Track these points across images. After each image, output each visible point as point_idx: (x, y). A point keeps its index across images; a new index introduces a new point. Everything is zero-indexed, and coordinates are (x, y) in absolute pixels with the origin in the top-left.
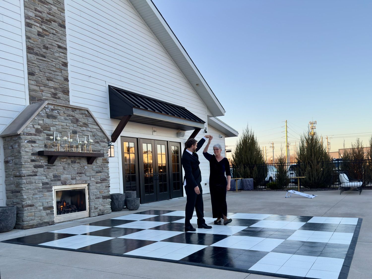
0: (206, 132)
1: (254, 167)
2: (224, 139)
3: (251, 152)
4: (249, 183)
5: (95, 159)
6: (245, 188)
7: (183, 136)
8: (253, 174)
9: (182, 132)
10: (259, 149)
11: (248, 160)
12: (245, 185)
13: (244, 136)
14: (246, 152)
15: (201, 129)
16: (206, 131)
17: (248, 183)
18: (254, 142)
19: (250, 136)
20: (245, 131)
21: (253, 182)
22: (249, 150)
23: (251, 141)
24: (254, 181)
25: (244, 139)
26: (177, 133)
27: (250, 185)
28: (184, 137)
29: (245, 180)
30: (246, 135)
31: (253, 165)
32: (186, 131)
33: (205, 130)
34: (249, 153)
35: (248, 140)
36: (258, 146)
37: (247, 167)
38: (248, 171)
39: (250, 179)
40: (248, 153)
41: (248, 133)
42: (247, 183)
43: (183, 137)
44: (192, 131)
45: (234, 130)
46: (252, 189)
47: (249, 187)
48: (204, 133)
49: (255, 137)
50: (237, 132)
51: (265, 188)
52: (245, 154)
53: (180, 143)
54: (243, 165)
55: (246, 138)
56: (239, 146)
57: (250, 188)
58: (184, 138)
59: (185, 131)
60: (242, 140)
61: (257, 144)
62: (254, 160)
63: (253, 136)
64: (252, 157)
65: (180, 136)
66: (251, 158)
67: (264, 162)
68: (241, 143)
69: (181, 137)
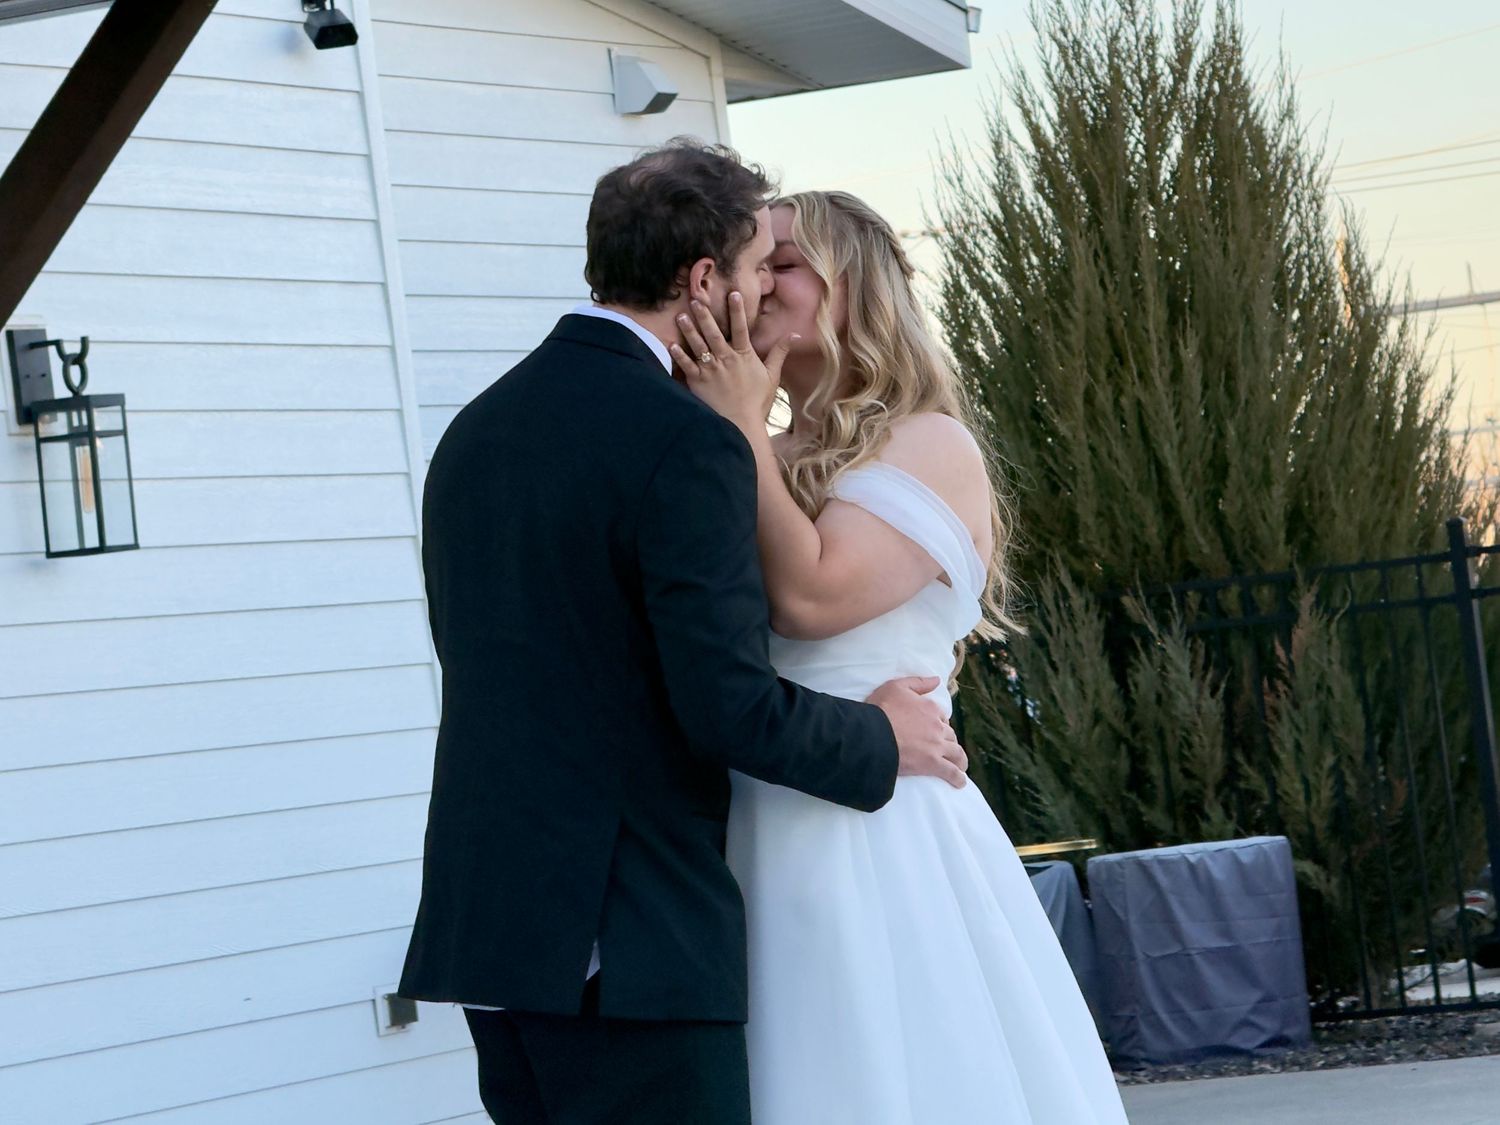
0: (334, 34)
1: (1288, 618)
2: (719, 124)
3: (1206, 351)
4: (1226, 933)
6: (1160, 1029)
8: (1286, 758)
11: (1168, 509)
12: (1143, 970)
13: (1071, 50)
14: (1119, 354)
16: (340, 2)
17: (1200, 935)
18: (1261, 158)
19: (1166, 48)
21: (1286, 900)
22: (1175, 309)
23: (1192, 143)
24: (1303, 886)
25: (1070, 115)
27: (1233, 959)
29: (1141, 865)
30: (1096, 45)
31: (1266, 592)
34: (1176, 376)
35: (1135, 137)
36: (1334, 231)
37: (1164, 623)
38: (1182, 705)
39: (1232, 858)
40: (1159, 376)
42: (1176, 934)
46: (1279, 1041)
47: (1233, 997)
48: (290, 46)
49: (1257, 68)
52: (1103, 396)
54: (1077, 601)
55: (1112, 93)
56: (987, 244)
57: (1246, 1023)
60: (1035, 132)
61: (1316, 200)
62: (1279, 491)
63: (1226, 53)
64: (1232, 432)
67: (1455, 527)
68: (1026, 182)
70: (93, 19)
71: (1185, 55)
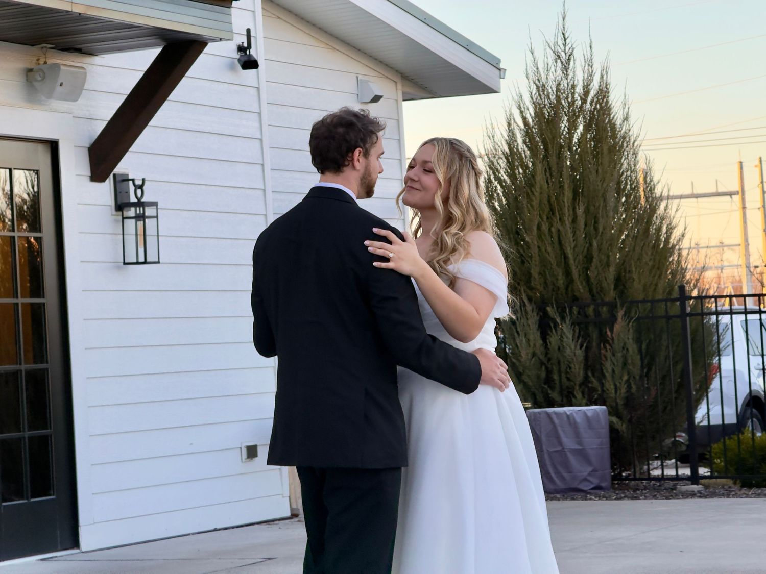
0: (250, 64)
1: (613, 320)
2: (398, 109)
3: (587, 211)
4: (580, 443)
6: (551, 480)
7: (74, 93)
8: (608, 375)
9: (67, 63)
11: (568, 273)
12: (546, 456)
13: (541, 88)
14: (552, 210)
15: (212, 45)
16: (253, 52)
17: (569, 443)
18: (614, 136)
19: (579, 90)
20: (545, 58)
21: (605, 431)
23: (587, 128)
24: (612, 427)
25: (539, 114)
26: (30, 70)
27: (582, 454)
28: (80, 101)
29: (548, 415)
30: (551, 87)
31: (605, 309)
32: (98, 60)
33: (241, 49)
34: (574, 221)
35: (564, 125)
36: (641, 165)
37: (563, 319)
38: (568, 351)
39: (585, 413)
40: (568, 220)
41: (565, 69)
42: (560, 443)
43: (76, 100)
44: (147, 56)
45: (469, 47)
46: (599, 487)
47: (581, 469)
48: (232, 68)
49: (615, 100)
50: (494, 63)
51: (695, 478)
52: (545, 227)
53: (53, 147)
54: (529, 308)
55: (556, 107)
56: (503, 163)
57: (585, 480)
58: (81, 106)
59: (91, 53)
60: (524, 120)
61: (635, 154)
62: (613, 269)
63: (603, 93)
64: (595, 244)
65: (50, 96)
67: (682, 288)
68: (520, 140)
69: (56, 104)
70: (155, 52)
71: (586, 93)
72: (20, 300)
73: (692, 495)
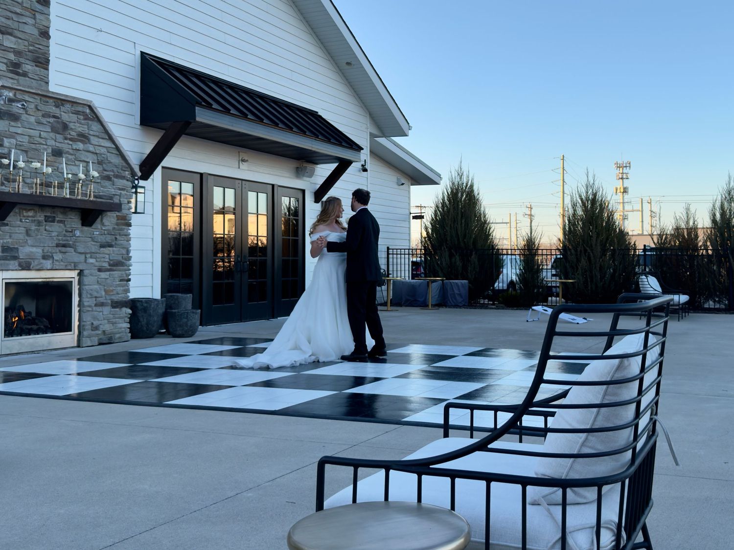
0: (365, 170)
1: (471, 255)
2: (409, 188)
3: (465, 221)
4: (459, 292)
5: (100, 216)
6: (450, 302)
7: (311, 176)
8: (469, 271)
9: (309, 166)
10: (485, 216)
11: (458, 240)
12: (449, 295)
13: (453, 184)
14: (455, 221)
15: (354, 163)
16: (366, 167)
17: (456, 292)
18: (474, 199)
19: (465, 184)
20: (455, 174)
21: (467, 288)
22: (462, 216)
23: (466, 196)
24: (469, 287)
25: (452, 191)
26: (297, 168)
27: (460, 295)
28: (312, 178)
29: (450, 282)
30: (456, 183)
31: (469, 251)
32: (318, 166)
33: (362, 165)
34: (461, 224)
35: (460, 195)
36: (482, 209)
37: (456, 254)
38: (457, 264)
39: (461, 283)
40: (459, 224)
41: (461, 178)
42: (453, 291)
43: (311, 178)
44: (333, 166)
45: (432, 170)
46: (464, 305)
47: (459, 299)
48: (360, 171)
49: (475, 188)
50: (439, 176)
51: (493, 304)
52: (452, 225)
53: (303, 191)
54: (446, 250)
55: (457, 190)
56: (440, 205)
57: (460, 303)
58: (313, 180)
59: (317, 164)
60: (448, 193)
61: (481, 205)
62: (472, 239)
63: (472, 186)
64: (467, 231)
65: (303, 176)
66: (465, 236)
67: (493, 246)
68: (446, 199)
69: (305, 178)
70: (336, 165)
71: (467, 186)
72: (291, 238)
73: (493, 308)
